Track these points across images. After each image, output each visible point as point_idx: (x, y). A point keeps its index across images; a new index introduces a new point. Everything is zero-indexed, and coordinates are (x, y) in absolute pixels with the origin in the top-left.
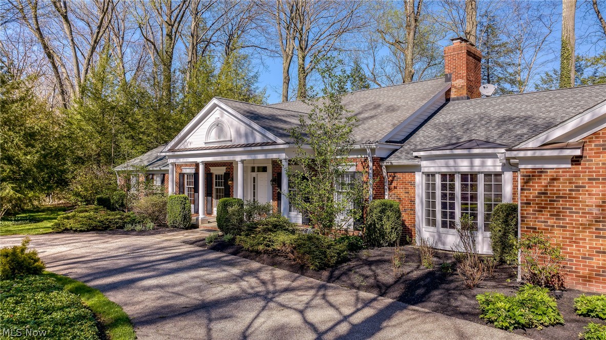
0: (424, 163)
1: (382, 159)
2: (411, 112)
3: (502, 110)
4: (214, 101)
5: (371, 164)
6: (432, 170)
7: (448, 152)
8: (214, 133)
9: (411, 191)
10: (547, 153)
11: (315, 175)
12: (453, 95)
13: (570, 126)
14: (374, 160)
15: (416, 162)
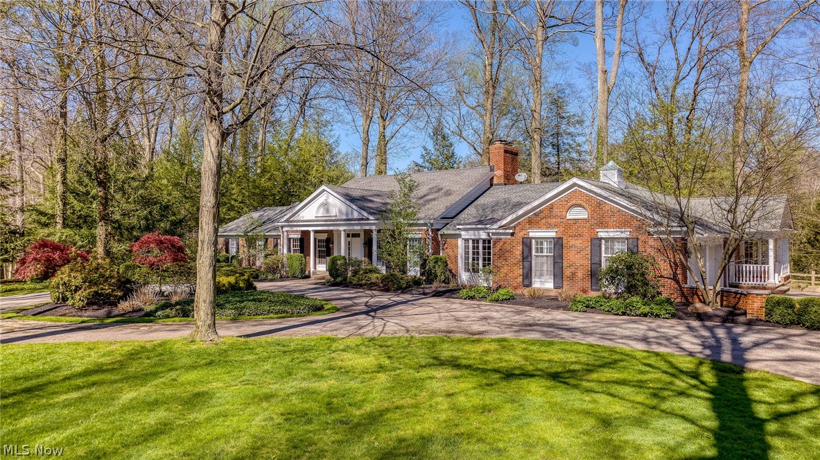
0: (463, 233)
1: (438, 230)
2: (460, 197)
3: (520, 196)
4: (323, 187)
5: (430, 233)
6: (467, 237)
7: (474, 226)
8: (321, 210)
9: (455, 250)
10: (501, 231)
11: (395, 240)
12: (495, 182)
13: (509, 219)
14: (432, 230)
15: (457, 232)
